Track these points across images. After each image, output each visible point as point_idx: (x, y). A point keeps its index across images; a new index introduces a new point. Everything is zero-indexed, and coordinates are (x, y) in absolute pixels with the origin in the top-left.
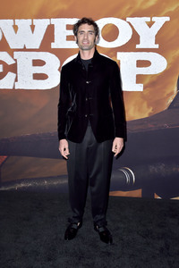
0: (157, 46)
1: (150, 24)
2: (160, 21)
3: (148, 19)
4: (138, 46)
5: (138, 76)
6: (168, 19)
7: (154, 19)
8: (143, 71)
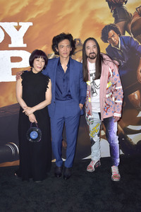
0: (25, 45)
1: (18, 28)
2: (25, 26)
3: (16, 24)
4: (10, 46)
5: (12, 69)
6: (31, 24)
7: (21, 24)
8: (17, 65)
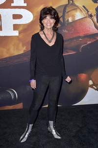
0: (25, 5)
4: (12, 5)
8: (17, 22)
